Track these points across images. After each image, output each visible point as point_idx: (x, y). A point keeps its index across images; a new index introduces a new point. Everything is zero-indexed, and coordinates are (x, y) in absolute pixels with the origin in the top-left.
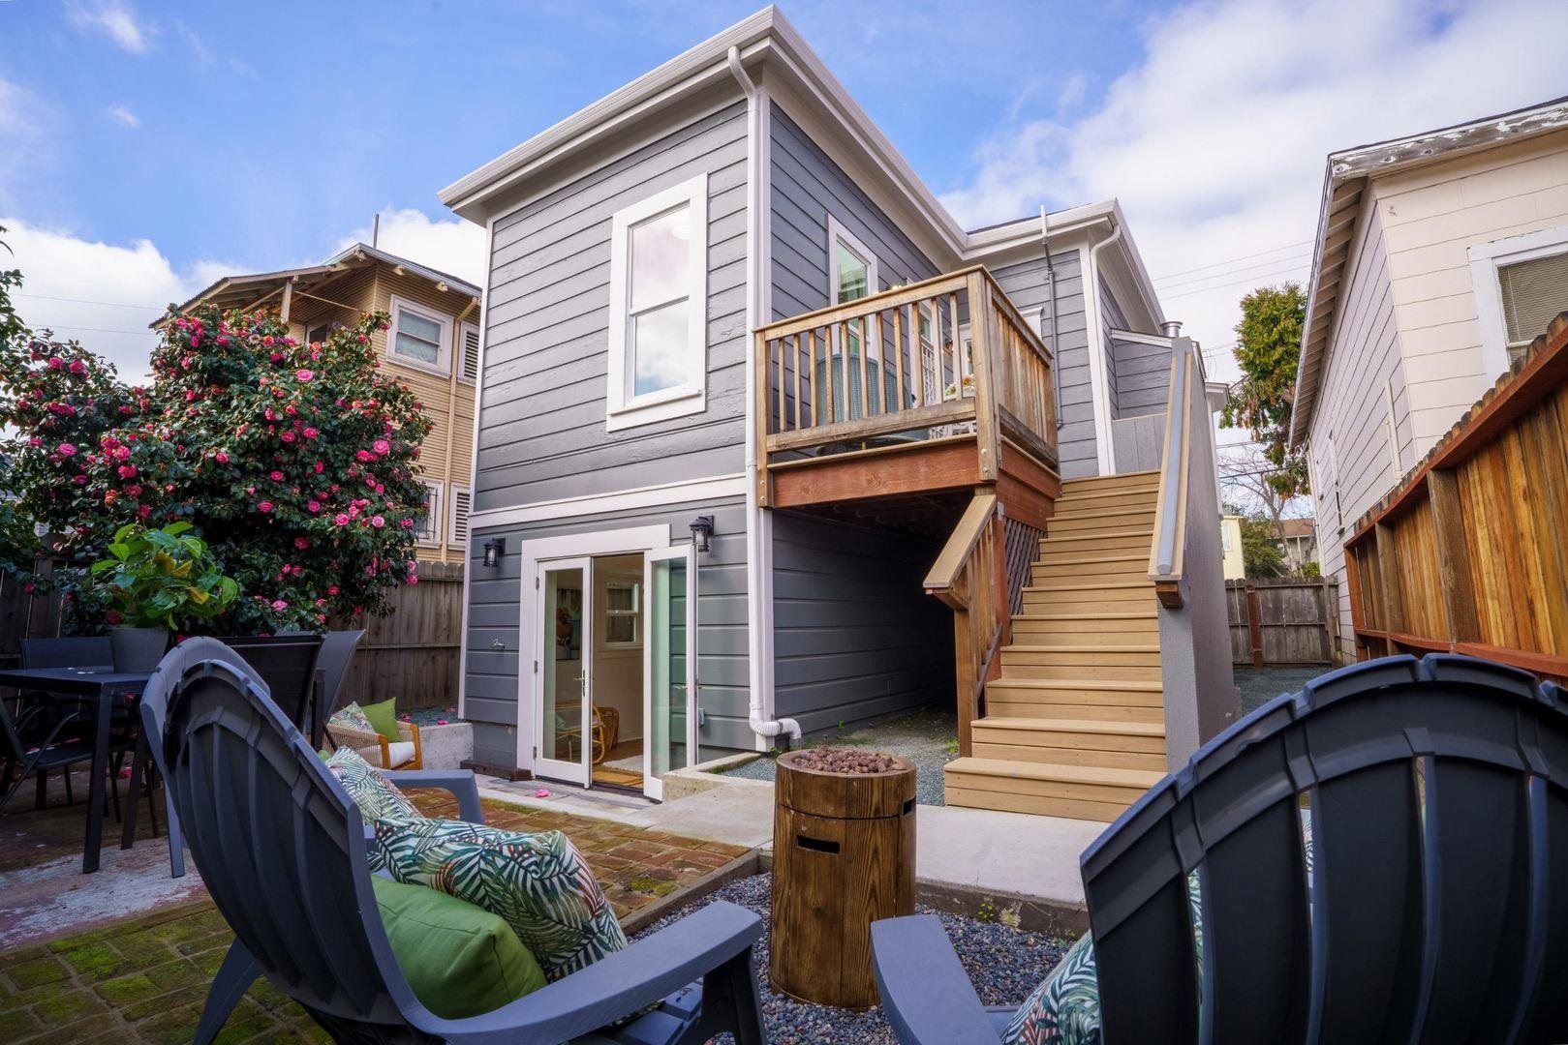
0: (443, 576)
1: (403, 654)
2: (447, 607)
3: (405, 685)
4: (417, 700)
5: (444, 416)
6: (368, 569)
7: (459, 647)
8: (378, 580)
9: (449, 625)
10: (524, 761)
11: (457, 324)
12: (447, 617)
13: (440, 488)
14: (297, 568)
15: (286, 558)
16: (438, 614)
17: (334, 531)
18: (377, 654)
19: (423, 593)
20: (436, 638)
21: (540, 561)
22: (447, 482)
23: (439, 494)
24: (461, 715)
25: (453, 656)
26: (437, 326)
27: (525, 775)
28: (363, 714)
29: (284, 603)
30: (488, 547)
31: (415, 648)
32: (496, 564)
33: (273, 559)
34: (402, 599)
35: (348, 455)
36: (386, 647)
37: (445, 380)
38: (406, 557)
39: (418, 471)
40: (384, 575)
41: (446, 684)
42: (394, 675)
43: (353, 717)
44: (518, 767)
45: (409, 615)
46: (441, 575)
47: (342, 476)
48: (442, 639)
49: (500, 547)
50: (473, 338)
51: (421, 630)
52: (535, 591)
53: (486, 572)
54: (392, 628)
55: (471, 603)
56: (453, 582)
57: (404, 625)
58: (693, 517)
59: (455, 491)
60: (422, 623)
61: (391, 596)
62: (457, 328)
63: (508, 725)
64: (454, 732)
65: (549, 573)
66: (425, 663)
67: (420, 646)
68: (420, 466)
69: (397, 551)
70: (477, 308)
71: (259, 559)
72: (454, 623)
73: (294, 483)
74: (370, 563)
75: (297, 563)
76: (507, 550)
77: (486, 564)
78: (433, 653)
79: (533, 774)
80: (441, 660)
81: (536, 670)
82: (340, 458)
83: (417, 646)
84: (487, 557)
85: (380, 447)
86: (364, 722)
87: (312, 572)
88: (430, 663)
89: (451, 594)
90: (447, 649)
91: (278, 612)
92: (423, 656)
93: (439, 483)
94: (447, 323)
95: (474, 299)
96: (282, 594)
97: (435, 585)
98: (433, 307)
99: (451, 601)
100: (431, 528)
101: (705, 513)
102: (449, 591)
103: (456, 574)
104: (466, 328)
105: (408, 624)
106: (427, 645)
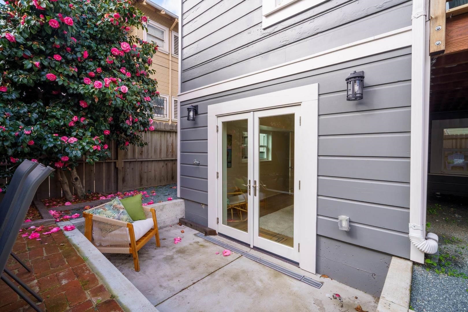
0: (169, 129)
1: (154, 163)
2: (171, 143)
3: (155, 176)
4: (160, 182)
5: (167, 69)
6: (127, 121)
7: (177, 160)
8: (133, 128)
9: (172, 150)
10: (212, 224)
11: (170, 32)
12: (171, 147)
13: (168, 98)
14: (83, 119)
15: (76, 113)
16: (167, 146)
17: (94, 92)
18: (142, 163)
19: (161, 136)
20: (167, 155)
21: (218, 116)
22: (170, 96)
23: (167, 100)
24: (179, 195)
25: (175, 163)
26: (163, 32)
27: (213, 233)
28: (122, 206)
29: (75, 139)
30: (189, 110)
31: (158, 160)
32: (194, 119)
33: (67, 113)
34: (151, 139)
35: (107, 52)
36: (146, 160)
37: (167, 55)
38: (148, 117)
39: (152, 72)
40: (136, 125)
41: (172, 175)
42: (150, 172)
43: (116, 209)
44: (209, 227)
45: (155, 146)
46: (168, 129)
47: (102, 63)
48: (170, 156)
49: (195, 110)
50: (176, 38)
51: (160, 153)
52: (216, 133)
53: (189, 124)
54: (148, 152)
55: (181, 140)
56: (173, 132)
57: (153, 150)
58: (349, 73)
59: (173, 99)
60: (161, 150)
61: (144, 137)
62: (170, 33)
63: (203, 204)
64: (175, 204)
65: (224, 123)
66: (163, 167)
67: (160, 159)
68: (153, 70)
69: (144, 113)
70: (177, 24)
71: (58, 112)
72: (174, 149)
73: (72, 65)
74: (128, 118)
75: (83, 116)
76: (200, 111)
77: (188, 119)
78: (166, 162)
79: (217, 233)
80: (170, 164)
81: (218, 177)
82: (102, 53)
83: (159, 159)
84: (189, 116)
85: (125, 46)
86: (121, 211)
87: (91, 121)
88: (165, 166)
89: (173, 137)
90: (172, 160)
91: (72, 144)
92: (161, 164)
93: (167, 96)
94: (166, 30)
95: (176, 19)
96: (74, 134)
97: (165, 133)
98: (161, 23)
99: (173, 140)
100: (165, 113)
101: (358, 69)
102: (172, 136)
103: (174, 128)
104: (174, 33)
105: (155, 150)
106: (163, 159)
